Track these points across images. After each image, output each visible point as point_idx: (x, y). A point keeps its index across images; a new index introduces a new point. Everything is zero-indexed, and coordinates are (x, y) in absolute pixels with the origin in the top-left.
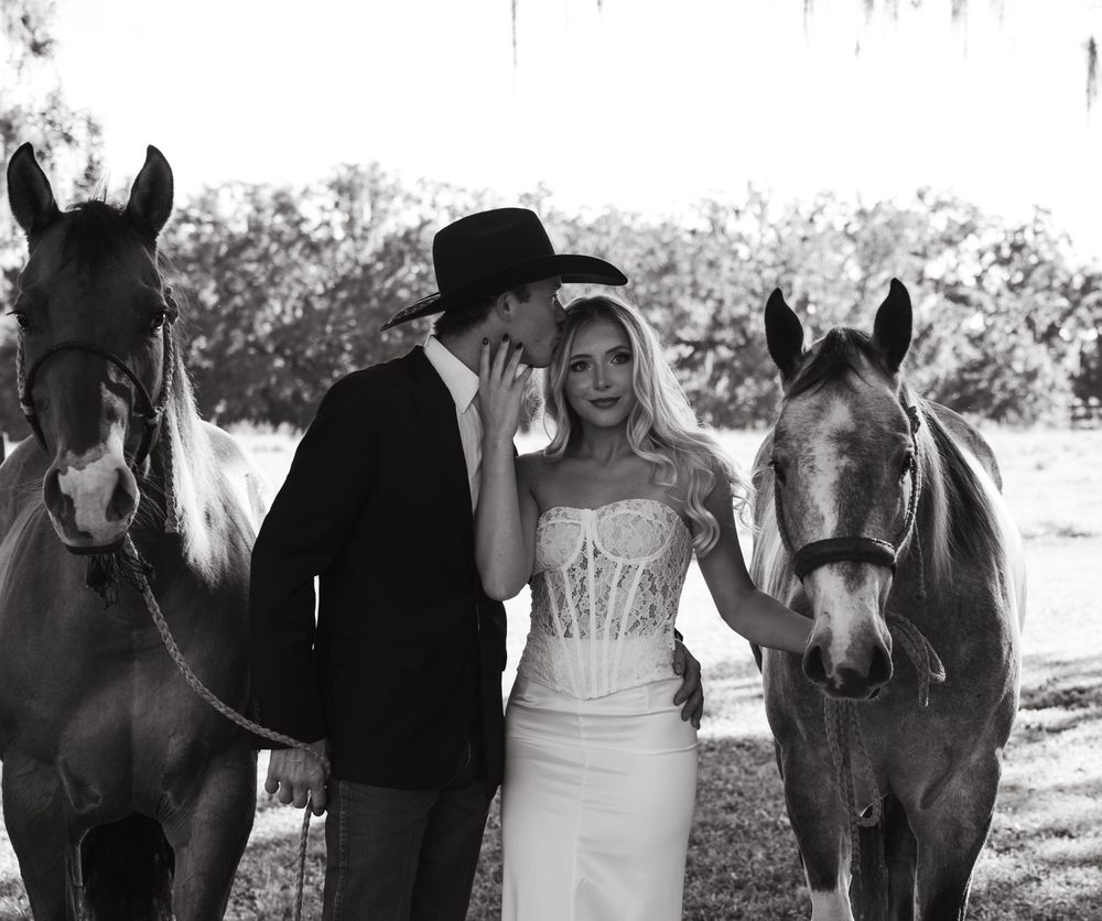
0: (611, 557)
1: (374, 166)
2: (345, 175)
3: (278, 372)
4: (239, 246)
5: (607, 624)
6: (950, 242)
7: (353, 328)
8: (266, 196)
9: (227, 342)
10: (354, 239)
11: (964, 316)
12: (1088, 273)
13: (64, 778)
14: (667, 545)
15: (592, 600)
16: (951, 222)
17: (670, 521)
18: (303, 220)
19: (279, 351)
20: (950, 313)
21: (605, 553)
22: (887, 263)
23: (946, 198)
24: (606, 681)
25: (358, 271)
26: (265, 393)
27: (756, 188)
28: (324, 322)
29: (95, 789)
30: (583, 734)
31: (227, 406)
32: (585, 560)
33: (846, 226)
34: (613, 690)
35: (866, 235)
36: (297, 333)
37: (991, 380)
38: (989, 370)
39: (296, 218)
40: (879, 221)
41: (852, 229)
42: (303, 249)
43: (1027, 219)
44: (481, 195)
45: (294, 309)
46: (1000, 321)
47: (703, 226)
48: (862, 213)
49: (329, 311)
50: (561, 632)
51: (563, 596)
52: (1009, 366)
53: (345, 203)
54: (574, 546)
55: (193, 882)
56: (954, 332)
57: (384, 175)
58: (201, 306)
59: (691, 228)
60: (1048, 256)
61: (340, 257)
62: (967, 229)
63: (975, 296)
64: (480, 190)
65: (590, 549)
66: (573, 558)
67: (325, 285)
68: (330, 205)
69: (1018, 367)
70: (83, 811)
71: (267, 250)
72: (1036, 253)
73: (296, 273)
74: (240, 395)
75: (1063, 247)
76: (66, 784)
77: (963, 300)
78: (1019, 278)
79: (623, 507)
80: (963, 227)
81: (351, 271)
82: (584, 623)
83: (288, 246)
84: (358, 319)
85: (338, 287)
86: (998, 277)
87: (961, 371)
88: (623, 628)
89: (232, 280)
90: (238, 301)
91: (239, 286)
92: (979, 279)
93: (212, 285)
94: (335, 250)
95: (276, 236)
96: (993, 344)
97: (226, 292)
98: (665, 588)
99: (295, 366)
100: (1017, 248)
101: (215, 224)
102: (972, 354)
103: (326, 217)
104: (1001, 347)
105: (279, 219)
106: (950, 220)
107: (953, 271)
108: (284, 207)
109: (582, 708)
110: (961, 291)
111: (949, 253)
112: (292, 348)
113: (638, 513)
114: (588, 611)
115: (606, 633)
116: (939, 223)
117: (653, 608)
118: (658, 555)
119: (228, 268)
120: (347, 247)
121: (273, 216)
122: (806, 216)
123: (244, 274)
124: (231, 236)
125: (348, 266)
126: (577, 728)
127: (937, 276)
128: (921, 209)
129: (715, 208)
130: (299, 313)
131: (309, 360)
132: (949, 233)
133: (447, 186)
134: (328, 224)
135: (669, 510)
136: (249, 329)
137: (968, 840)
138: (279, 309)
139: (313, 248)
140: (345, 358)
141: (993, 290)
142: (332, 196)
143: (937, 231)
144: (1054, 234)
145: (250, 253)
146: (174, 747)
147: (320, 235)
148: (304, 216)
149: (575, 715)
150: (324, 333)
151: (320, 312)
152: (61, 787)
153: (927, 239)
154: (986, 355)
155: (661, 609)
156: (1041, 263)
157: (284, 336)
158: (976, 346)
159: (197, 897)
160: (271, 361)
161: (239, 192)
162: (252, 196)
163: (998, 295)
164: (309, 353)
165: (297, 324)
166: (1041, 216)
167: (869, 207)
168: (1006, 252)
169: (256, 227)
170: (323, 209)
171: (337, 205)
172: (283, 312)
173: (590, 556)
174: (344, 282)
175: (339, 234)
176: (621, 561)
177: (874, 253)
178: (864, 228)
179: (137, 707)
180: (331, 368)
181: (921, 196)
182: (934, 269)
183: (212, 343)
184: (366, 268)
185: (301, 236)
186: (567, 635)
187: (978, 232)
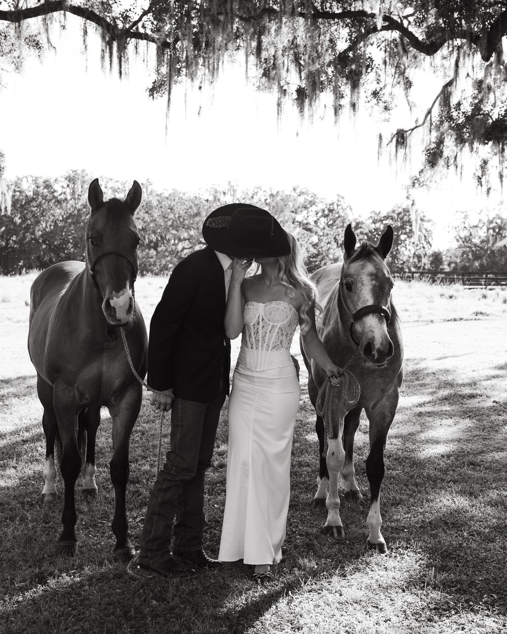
0: (268, 322)
1: (83, 171)
2: (72, 175)
3: (43, 250)
4: (30, 201)
5: (265, 346)
6: (305, 208)
7: (74, 234)
8: (40, 181)
9: (24, 238)
10: (75, 199)
11: (311, 236)
12: (357, 221)
13: (76, 392)
14: (289, 319)
15: (260, 337)
16: (306, 199)
17: (290, 310)
18: (55, 191)
19: (44, 242)
20: (305, 235)
21: (266, 320)
22: (281, 215)
23: (304, 190)
24: (263, 366)
25: (76, 212)
26: (38, 258)
27: (232, 184)
28: (62, 232)
29: (87, 396)
30: (256, 384)
31: (23, 263)
32: (259, 322)
33: (266, 200)
34: (266, 369)
35: (273, 204)
36: (51, 235)
37: (321, 261)
38: (320, 257)
39: (52, 190)
40: (279, 198)
41: (267, 202)
42: (55, 202)
43: (335, 200)
44: (125, 184)
45: (50, 226)
46: (324, 239)
47: (211, 198)
48: (272, 195)
49: (64, 227)
50: (250, 347)
51: (250, 334)
52: (327, 256)
53: (71, 185)
54: (255, 317)
55: (120, 429)
56: (306, 242)
57: (87, 175)
58: (15, 224)
59: (206, 199)
60: (343, 214)
61: (69, 206)
62: (312, 203)
63: (314, 229)
64: (124, 182)
65: (261, 318)
66: (254, 321)
67: (63, 217)
68: (65, 186)
69: (331, 256)
70: (81, 403)
71: (41, 202)
72: (338, 213)
73: (52, 212)
74: (29, 259)
75: (348, 211)
76: (76, 394)
77: (310, 230)
78: (331, 222)
79: (274, 304)
80: (310, 202)
81: (73, 212)
82: (257, 345)
83: (50, 201)
84: (75, 231)
85: (68, 218)
86: (323, 221)
87: (309, 257)
88: (270, 348)
89: (27, 213)
90: (29, 222)
91: (29, 216)
92: (316, 222)
93: (19, 215)
94: (67, 203)
95: (44, 198)
96: (322, 248)
97: (24, 219)
98: (287, 334)
99: (50, 247)
100: (331, 211)
101: (21, 192)
102: (313, 251)
103: (64, 190)
104: (324, 249)
105: (46, 190)
106: (305, 199)
107: (306, 219)
108: (48, 186)
109: (255, 374)
110: (309, 227)
111: (305, 212)
112: (48, 241)
113: (278, 307)
114: (258, 340)
115: (264, 349)
116: (301, 200)
117: (281, 341)
118: (285, 322)
119: (25, 209)
120: (72, 202)
121: (43, 189)
122: (250, 196)
123: (32, 211)
124: (27, 196)
125: (72, 210)
126: (254, 382)
127: (300, 220)
128: (294, 195)
129: (216, 192)
130: (52, 227)
131: (55, 246)
132: (305, 204)
133: (111, 180)
134: (65, 193)
135: (290, 306)
136: (33, 233)
137: (388, 420)
138: (45, 225)
139: (59, 202)
140: (70, 246)
141: (322, 227)
142: (67, 182)
143: (301, 203)
144: (345, 207)
145: (34, 203)
146: (117, 383)
147: (62, 197)
148: (56, 189)
149: (253, 377)
150: (62, 235)
151: (61, 227)
152: (74, 395)
153: (296, 206)
154: (319, 251)
155: (285, 342)
156: (339, 217)
157: (46, 236)
158: (315, 248)
159: (122, 434)
160: (41, 245)
161: (30, 179)
162: (35, 180)
163: (324, 228)
164: (56, 243)
165: (52, 232)
166: (340, 199)
167: (275, 193)
168: (326, 212)
169: (36, 193)
170: (63, 187)
171: (68, 186)
172: (46, 226)
173: (261, 321)
174: (70, 216)
175: (69, 197)
176: (271, 324)
177: (277, 211)
178: (273, 201)
179: (104, 369)
180: (64, 249)
181: (294, 190)
182: (299, 218)
183: (18, 238)
184: (79, 210)
185: (54, 197)
186: (252, 348)
187: (316, 204)
